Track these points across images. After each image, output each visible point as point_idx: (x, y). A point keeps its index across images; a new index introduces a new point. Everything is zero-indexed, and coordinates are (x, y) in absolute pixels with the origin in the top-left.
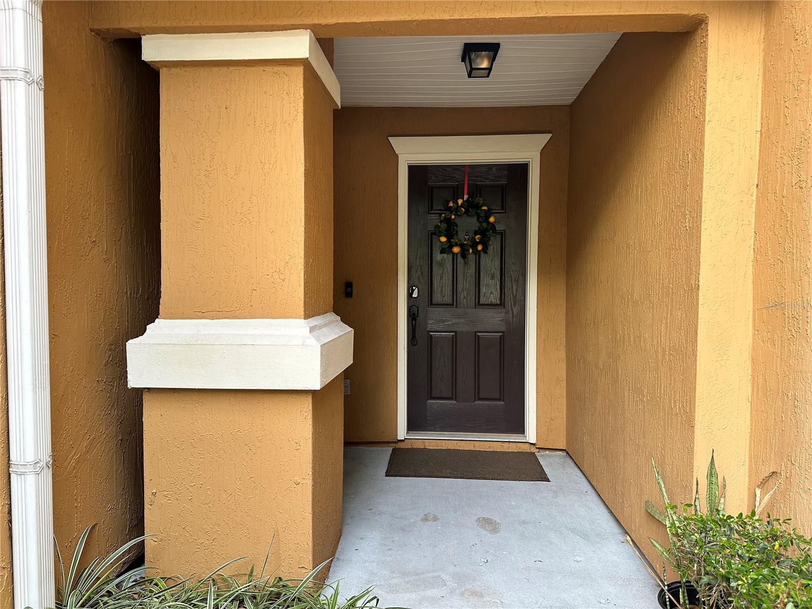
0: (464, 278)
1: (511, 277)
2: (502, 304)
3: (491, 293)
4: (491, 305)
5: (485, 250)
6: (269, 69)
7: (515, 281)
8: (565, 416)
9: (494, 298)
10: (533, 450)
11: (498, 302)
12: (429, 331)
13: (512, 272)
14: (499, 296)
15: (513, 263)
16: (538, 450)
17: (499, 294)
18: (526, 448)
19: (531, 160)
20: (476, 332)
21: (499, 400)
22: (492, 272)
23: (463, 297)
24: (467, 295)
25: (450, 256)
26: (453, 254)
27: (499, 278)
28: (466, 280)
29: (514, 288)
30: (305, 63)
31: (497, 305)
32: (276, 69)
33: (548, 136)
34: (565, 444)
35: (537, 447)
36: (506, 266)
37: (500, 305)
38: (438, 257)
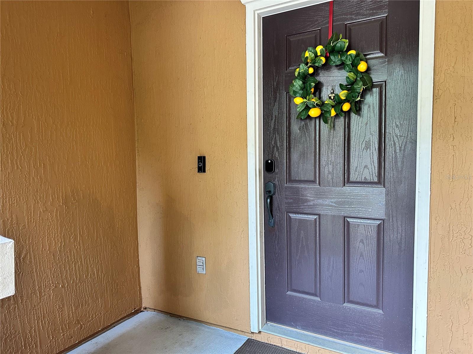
0: (329, 148)
1: (395, 144)
2: (381, 181)
3: (366, 167)
4: (366, 183)
7: (400, 150)
9: (371, 174)
11: (376, 180)
12: (287, 212)
13: (396, 138)
14: (377, 171)
15: (397, 126)
17: (376, 169)
20: (344, 217)
22: (367, 139)
23: (327, 172)
24: (333, 169)
27: (377, 148)
28: (332, 150)
31: (374, 182)
36: (387, 131)
37: (379, 183)
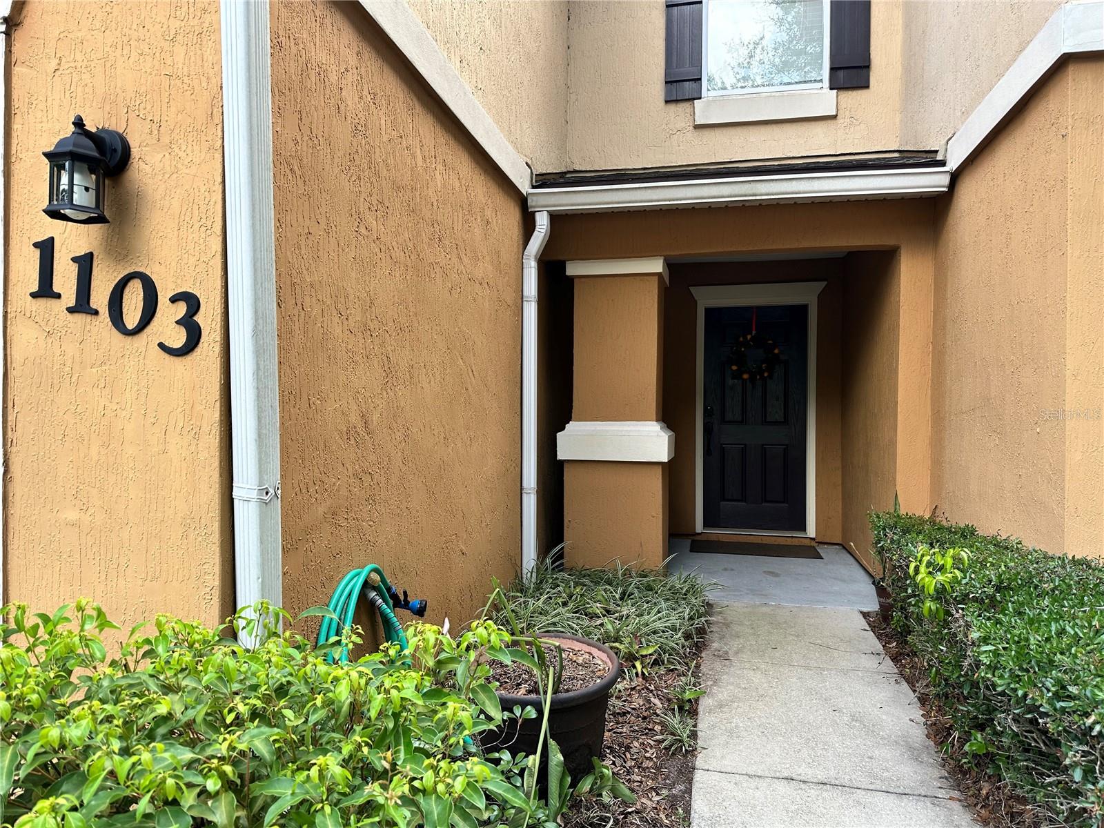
0: (752, 399)
2: (785, 422)
3: (776, 412)
4: (776, 423)
5: (770, 377)
6: (638, 278)
7: (797, 402)
8: (840, 515)
9: (779, 417)
10: (813, 544)
11: (782, 420)
12: (721, 444)
13: (794, 395)
14: (783, 415)
15: (795, 387)
16: (817, 544)
17: (783, 413)
18: (807, 542)
19: (809, 303)
20: (763, 445)
21: (783, 502)
22: (777, 394)
23: (751, 415)
24: (755, 413)
25: (740, 381)
26: (743, 379)
27: (783, 400)
29: (797, 408)
30: (659, 274)
31: (780, 422)
32: (641, 278)
33: (824, 284)
34: (841, 539)
35: (817, 541)
36: (789, 390)
38: (730, 382)
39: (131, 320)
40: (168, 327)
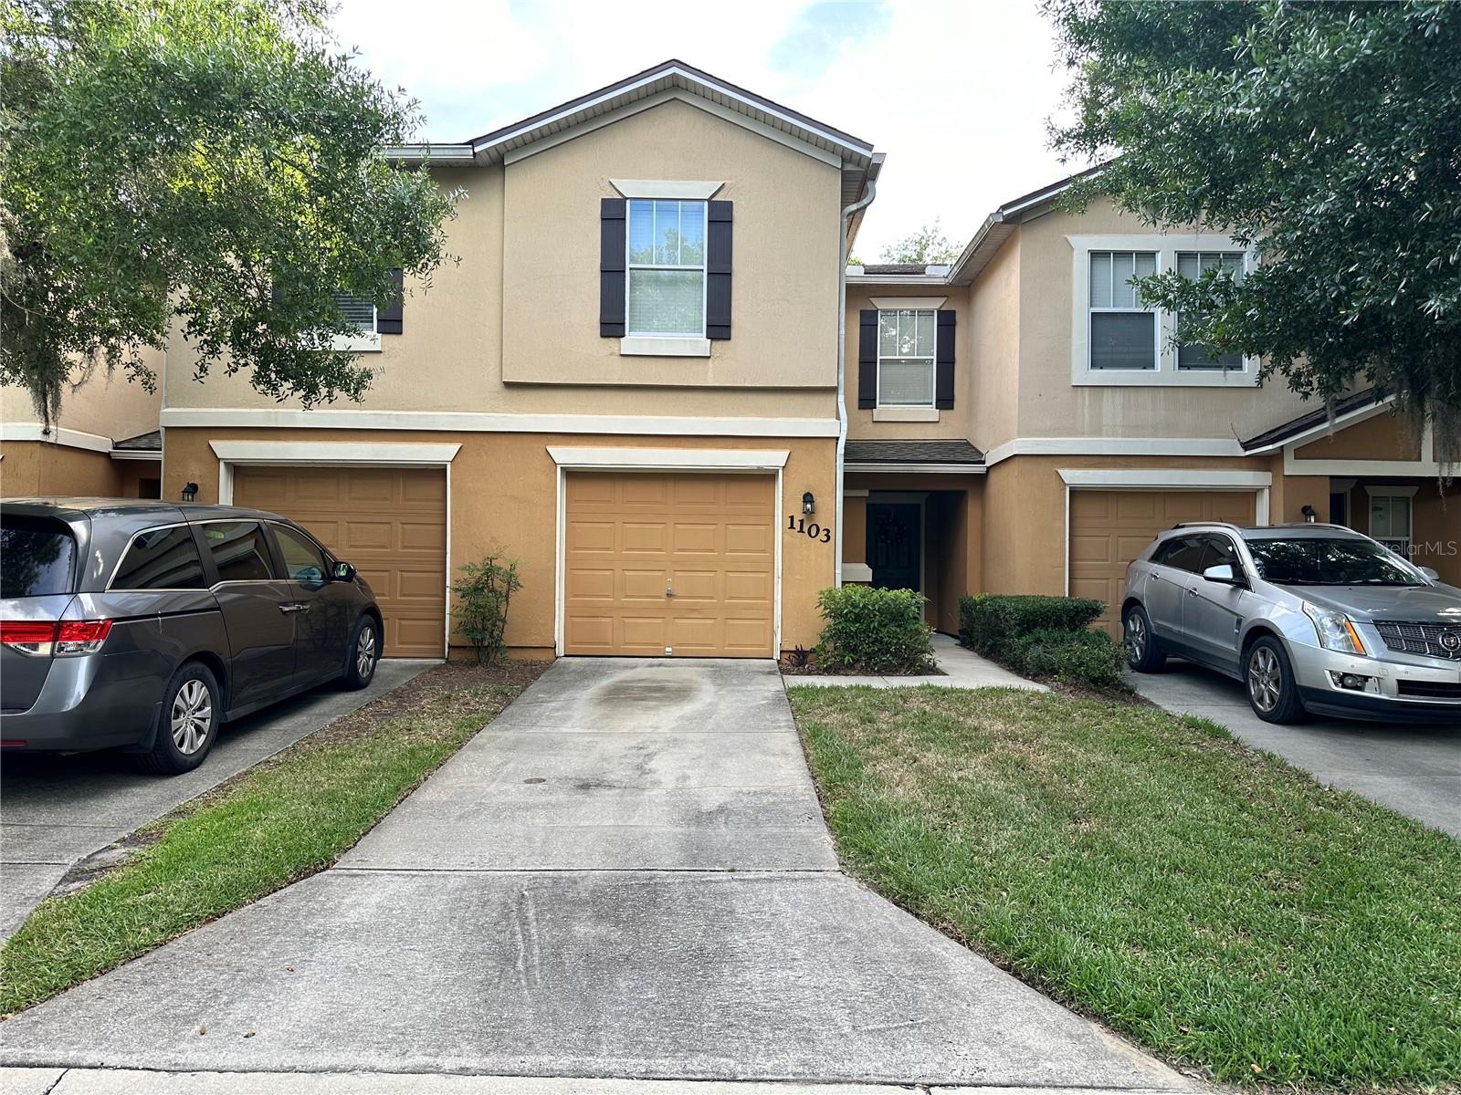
19: (921, 503)
39: (813, 534)
40: (822, 535)
